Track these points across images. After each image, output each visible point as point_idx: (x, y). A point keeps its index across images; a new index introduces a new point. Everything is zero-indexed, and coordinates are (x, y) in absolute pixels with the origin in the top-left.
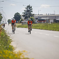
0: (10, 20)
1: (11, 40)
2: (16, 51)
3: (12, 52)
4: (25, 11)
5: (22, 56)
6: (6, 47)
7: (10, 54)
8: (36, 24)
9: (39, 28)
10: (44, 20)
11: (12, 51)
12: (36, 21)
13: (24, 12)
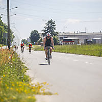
0: (25, 40)
1: (26, 67)
2: (34, 83)
3: (28, 85)
4: (46, 28)
5: (42, 90)
6: (20, 78)
7: (25, 87)
8: (60, 46)
9: (64, 51)
10: (71, 41)
11: (28, 83)
12: (61, 42)
13: (44, 29)
